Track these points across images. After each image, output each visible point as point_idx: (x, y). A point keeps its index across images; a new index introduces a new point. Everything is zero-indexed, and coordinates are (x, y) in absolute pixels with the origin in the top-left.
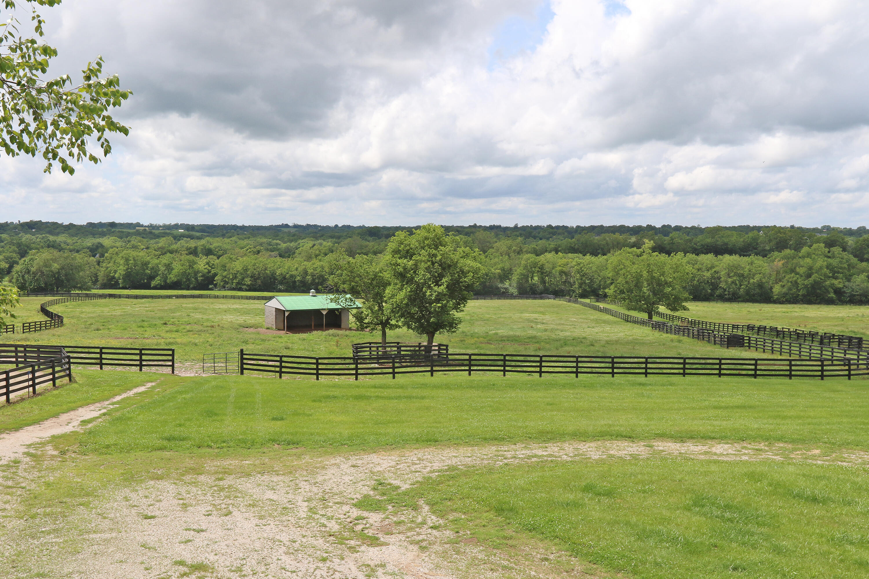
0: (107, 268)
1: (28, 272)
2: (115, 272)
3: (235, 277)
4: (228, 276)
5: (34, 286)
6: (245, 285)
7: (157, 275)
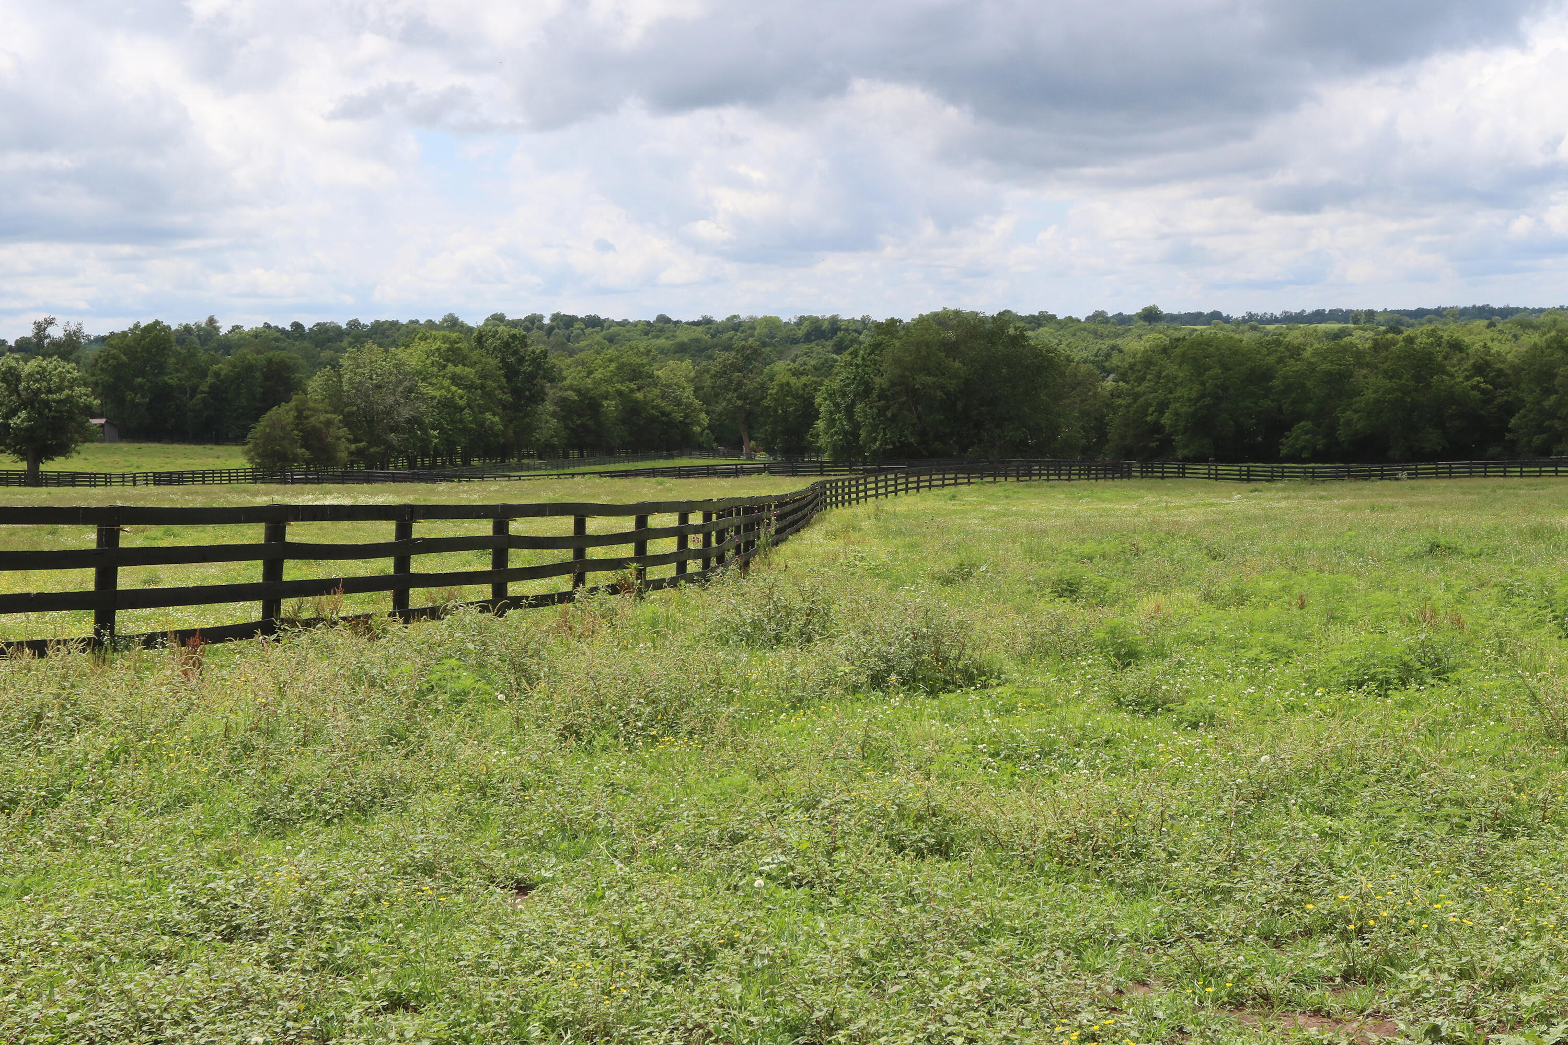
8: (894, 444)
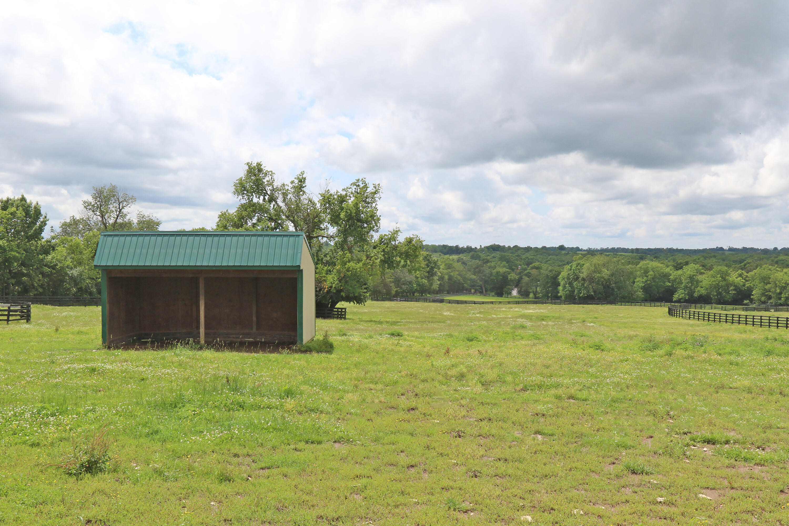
8: (587, 294)
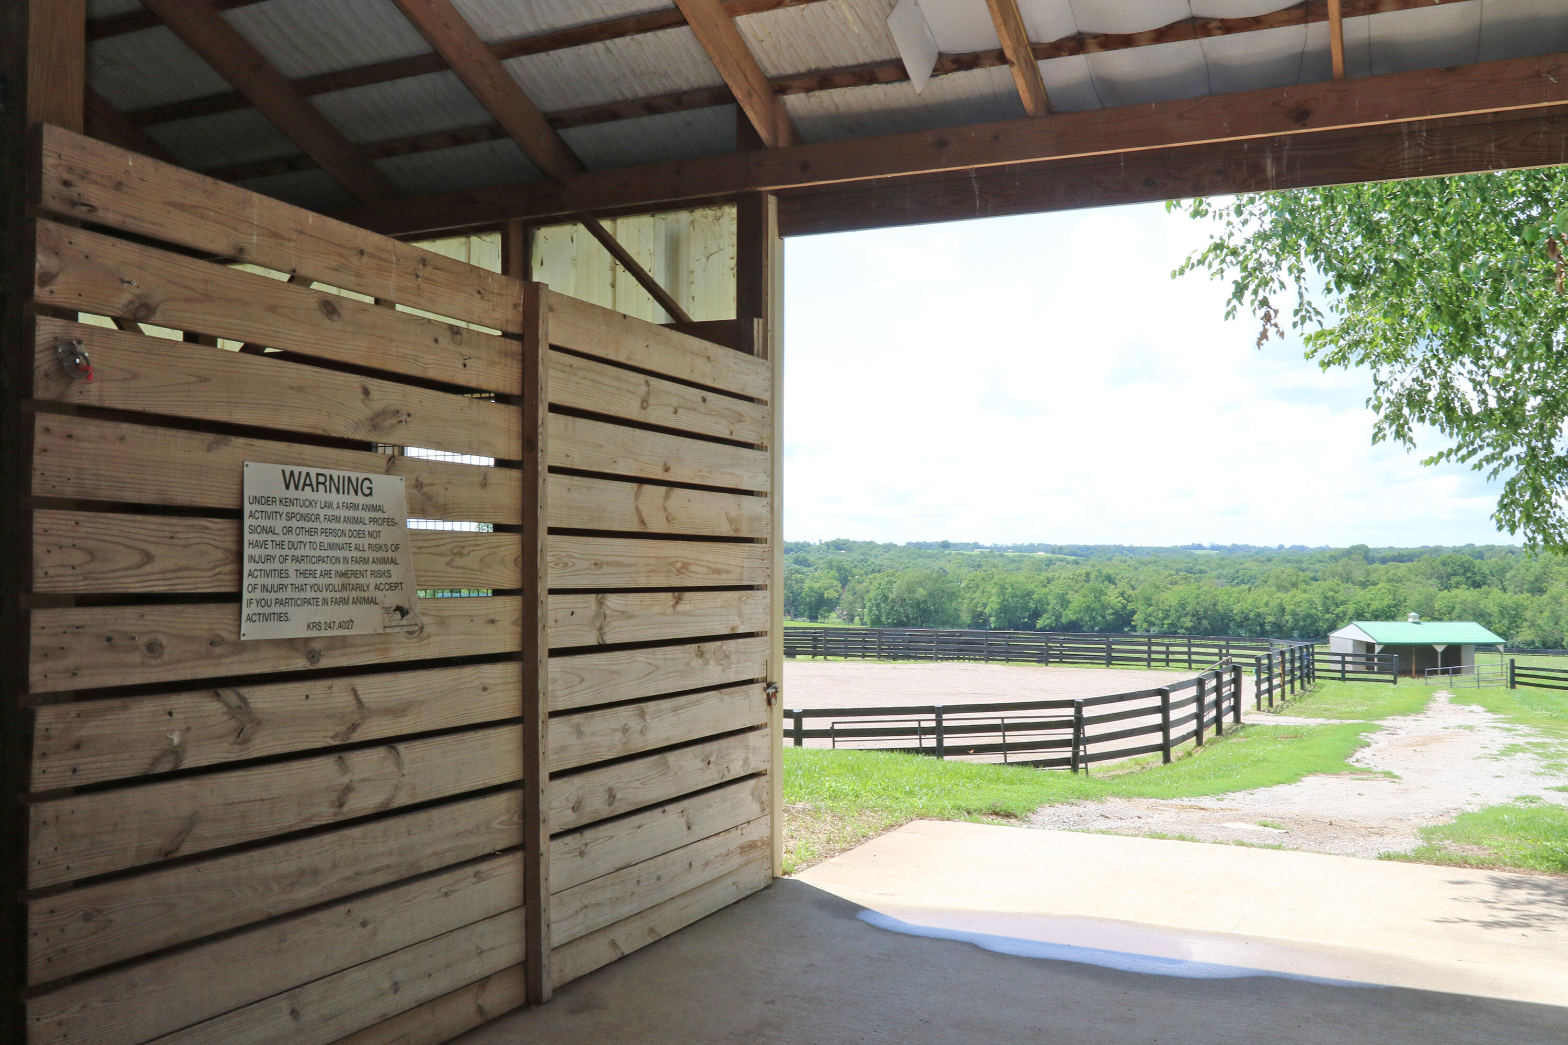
0: (972, 599)
1: (885, 599)
2: (985, 605)
3: (1167, 617)
4: (1155, 614)
5: (893, 619)
6: (1182, 627)
7: (1046, 611)
